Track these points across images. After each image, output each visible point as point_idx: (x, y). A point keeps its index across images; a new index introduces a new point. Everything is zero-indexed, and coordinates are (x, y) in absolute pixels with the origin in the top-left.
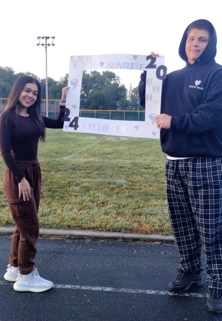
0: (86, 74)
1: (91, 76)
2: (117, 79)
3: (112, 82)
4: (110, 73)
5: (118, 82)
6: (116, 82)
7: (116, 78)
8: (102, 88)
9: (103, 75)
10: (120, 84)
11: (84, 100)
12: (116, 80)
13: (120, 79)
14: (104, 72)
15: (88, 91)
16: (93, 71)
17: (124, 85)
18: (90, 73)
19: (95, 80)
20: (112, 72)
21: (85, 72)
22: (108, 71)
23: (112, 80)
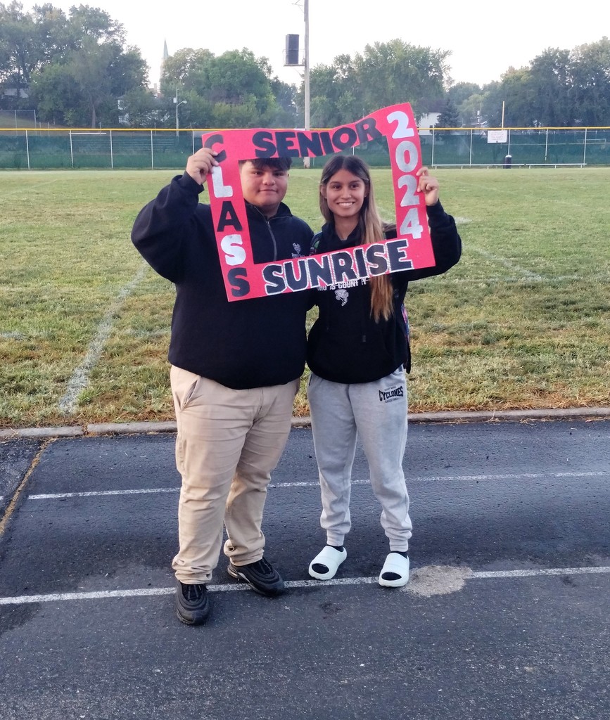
0: (21, 14)
1: (35, 21)
2: (116, 30)
3: (101, 41)
4: (92, 11)
5: (119, 39)
6: (115, 40)
7: (111, 29)
8: (71, 59)
9: (71, 18)
10: (124, 47)
11: (18, 93)
12: (111, 33)
13: (123, 33)
14: (73, 10)
15: (33, 66)
16: (41, 7)
17: (137, 49)
18: (32, 12)
19: (50, 34)
20: (98, 10)
21: (17, 9)
22: (87, 6)
23: (100, 35)
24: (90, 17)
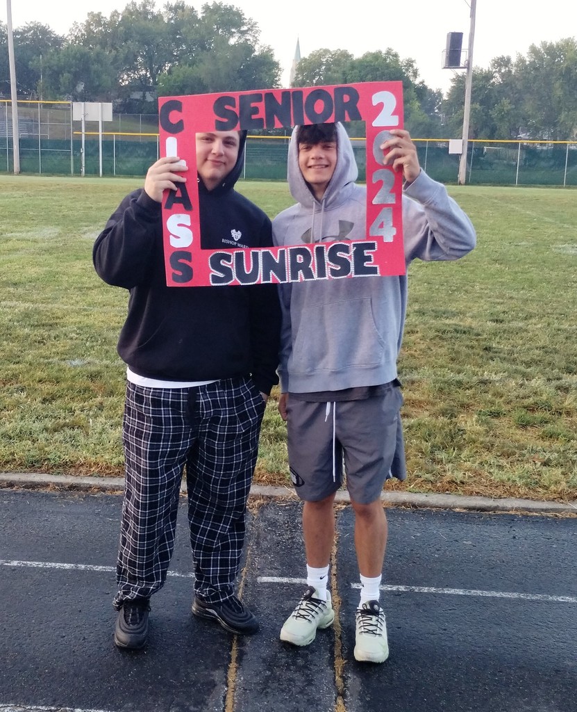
0: (152, 13)
1: (166, 20)
2: (249, 29)
3: (232, 41)
4: (226, 9)
5: (251, 38)
6: (247, 40)
7: (244, 28)
8: (201, 61)
9: (203, 17)
10: (257, 47)
11: (144, 97)
12: (243, 33)
13: (257, 32)
14: (206, 8)
15: (160, 68)
16: (173, 5)
17: (270, 50)
18: (163, 10)
19: (180, 34)
20: (231, 8)
21: (148, 8)
22: (221, 3)
23: (232, 34)
24: (223, 15)
